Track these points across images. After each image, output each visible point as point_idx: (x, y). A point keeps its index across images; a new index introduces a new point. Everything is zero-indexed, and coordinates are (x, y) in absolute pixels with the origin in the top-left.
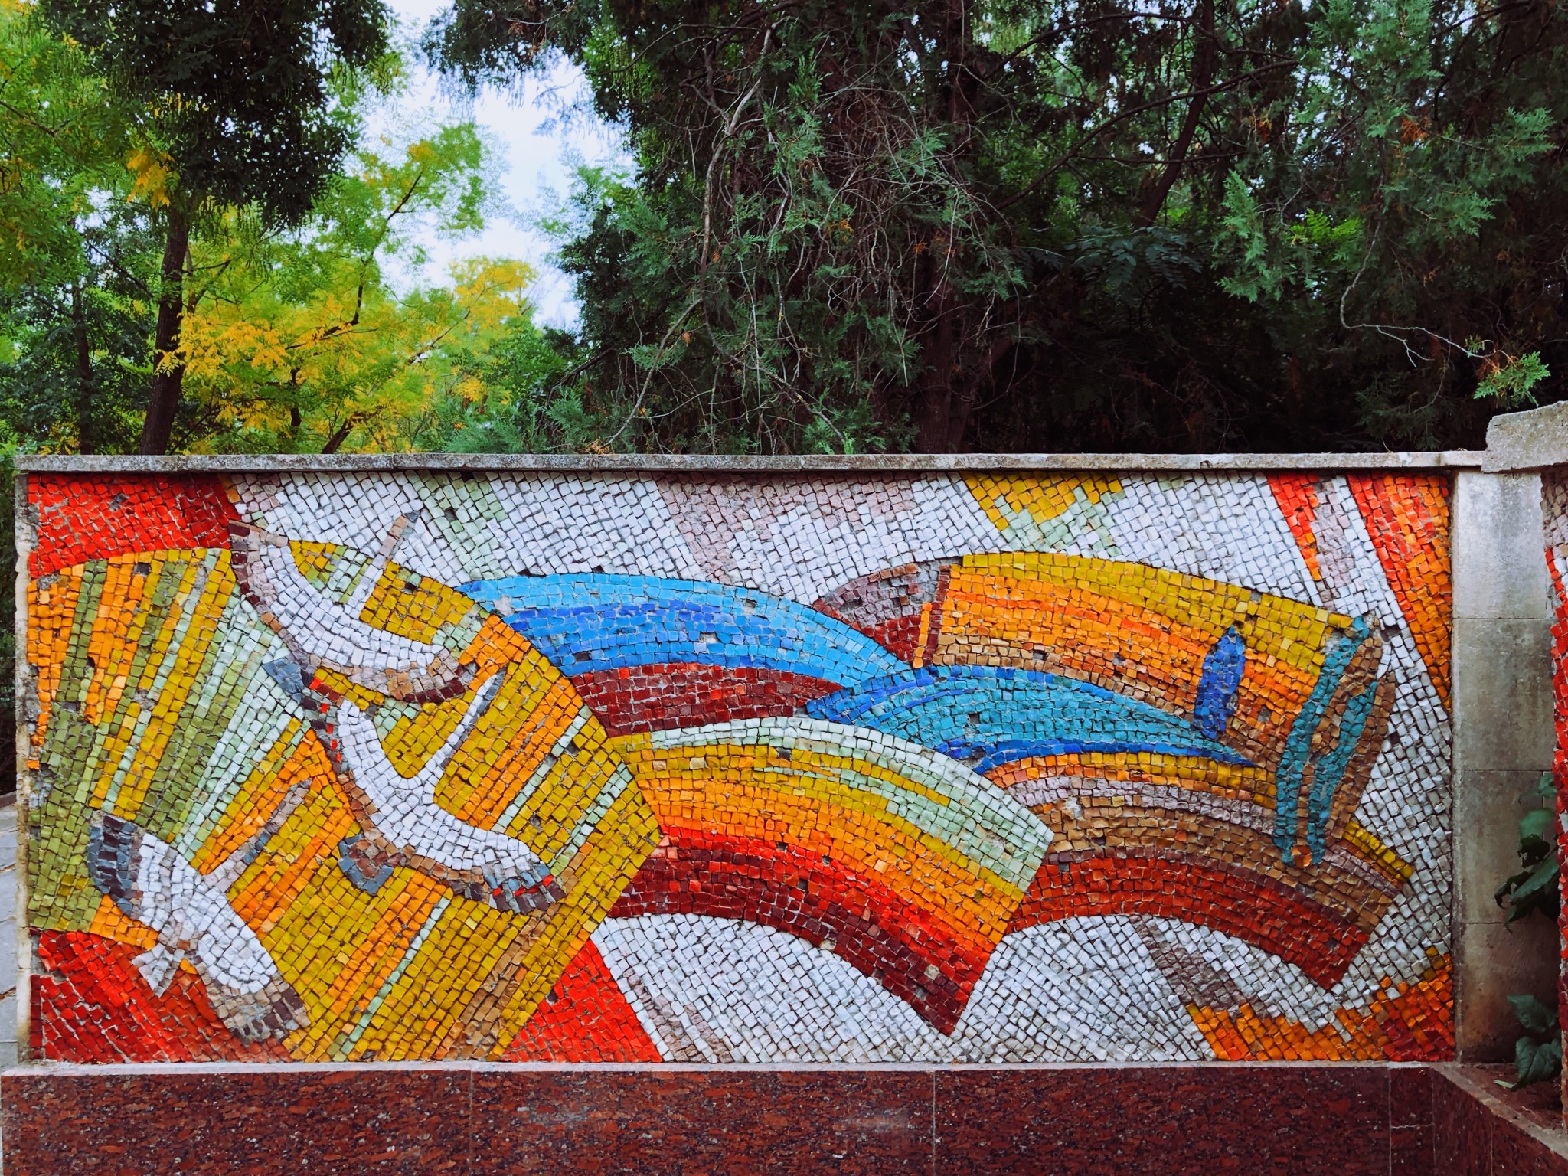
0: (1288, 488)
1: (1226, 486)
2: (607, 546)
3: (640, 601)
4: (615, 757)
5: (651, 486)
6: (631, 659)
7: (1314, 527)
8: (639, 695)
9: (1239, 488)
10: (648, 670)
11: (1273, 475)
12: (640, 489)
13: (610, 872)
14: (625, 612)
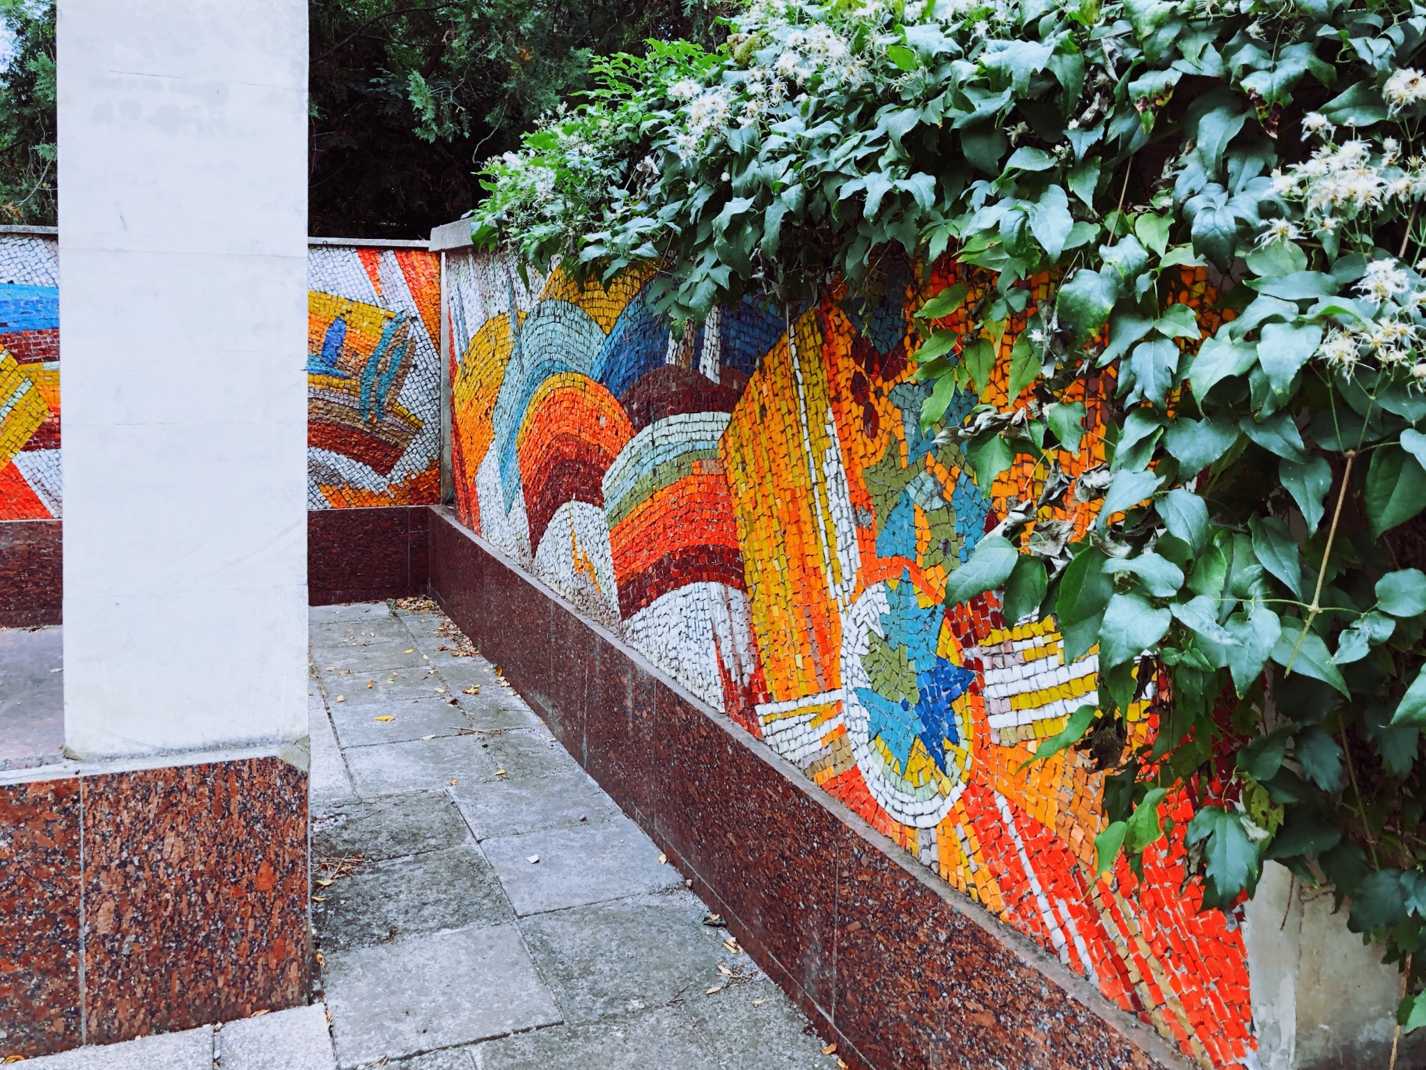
0: (366, 255)
1: (337, 252)
2: (16, 271)
3: (35, 298)
4: (23, 375)
5: (40, 241)
6: (30, 326)
7: (378, 272)
8: (35, 344)
9: (343, 253)
10: (40, 332)
11: (359, 248)
12: (33, 242)
13: (22, 429)
14: (26, 303)
